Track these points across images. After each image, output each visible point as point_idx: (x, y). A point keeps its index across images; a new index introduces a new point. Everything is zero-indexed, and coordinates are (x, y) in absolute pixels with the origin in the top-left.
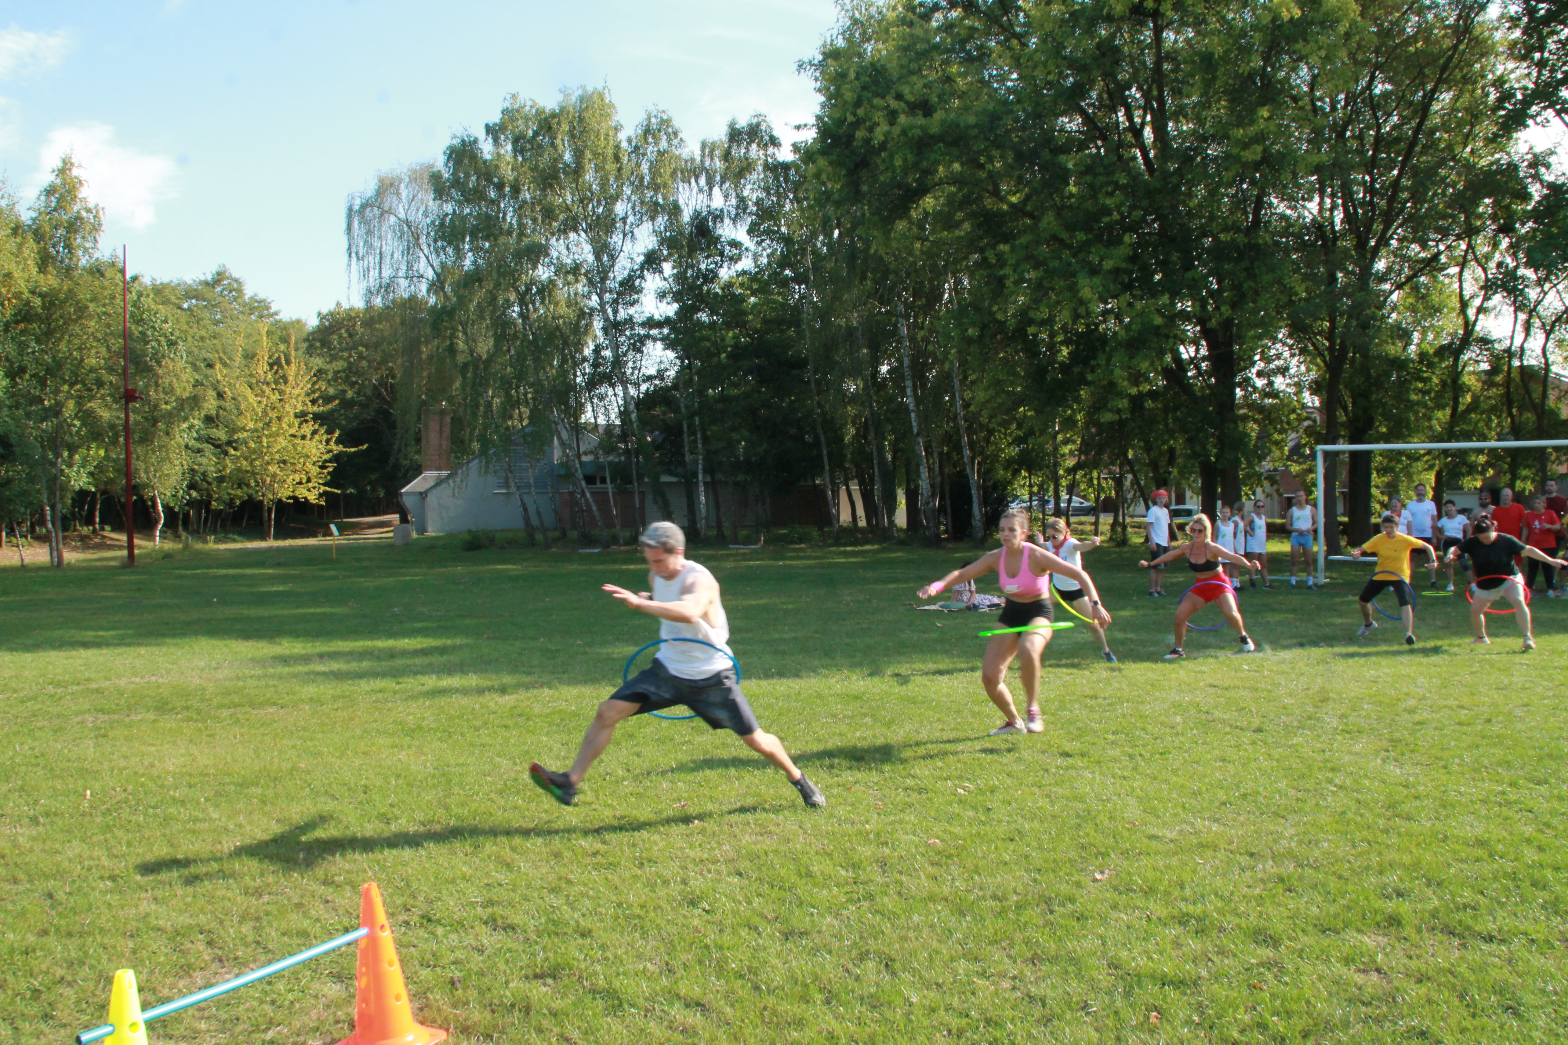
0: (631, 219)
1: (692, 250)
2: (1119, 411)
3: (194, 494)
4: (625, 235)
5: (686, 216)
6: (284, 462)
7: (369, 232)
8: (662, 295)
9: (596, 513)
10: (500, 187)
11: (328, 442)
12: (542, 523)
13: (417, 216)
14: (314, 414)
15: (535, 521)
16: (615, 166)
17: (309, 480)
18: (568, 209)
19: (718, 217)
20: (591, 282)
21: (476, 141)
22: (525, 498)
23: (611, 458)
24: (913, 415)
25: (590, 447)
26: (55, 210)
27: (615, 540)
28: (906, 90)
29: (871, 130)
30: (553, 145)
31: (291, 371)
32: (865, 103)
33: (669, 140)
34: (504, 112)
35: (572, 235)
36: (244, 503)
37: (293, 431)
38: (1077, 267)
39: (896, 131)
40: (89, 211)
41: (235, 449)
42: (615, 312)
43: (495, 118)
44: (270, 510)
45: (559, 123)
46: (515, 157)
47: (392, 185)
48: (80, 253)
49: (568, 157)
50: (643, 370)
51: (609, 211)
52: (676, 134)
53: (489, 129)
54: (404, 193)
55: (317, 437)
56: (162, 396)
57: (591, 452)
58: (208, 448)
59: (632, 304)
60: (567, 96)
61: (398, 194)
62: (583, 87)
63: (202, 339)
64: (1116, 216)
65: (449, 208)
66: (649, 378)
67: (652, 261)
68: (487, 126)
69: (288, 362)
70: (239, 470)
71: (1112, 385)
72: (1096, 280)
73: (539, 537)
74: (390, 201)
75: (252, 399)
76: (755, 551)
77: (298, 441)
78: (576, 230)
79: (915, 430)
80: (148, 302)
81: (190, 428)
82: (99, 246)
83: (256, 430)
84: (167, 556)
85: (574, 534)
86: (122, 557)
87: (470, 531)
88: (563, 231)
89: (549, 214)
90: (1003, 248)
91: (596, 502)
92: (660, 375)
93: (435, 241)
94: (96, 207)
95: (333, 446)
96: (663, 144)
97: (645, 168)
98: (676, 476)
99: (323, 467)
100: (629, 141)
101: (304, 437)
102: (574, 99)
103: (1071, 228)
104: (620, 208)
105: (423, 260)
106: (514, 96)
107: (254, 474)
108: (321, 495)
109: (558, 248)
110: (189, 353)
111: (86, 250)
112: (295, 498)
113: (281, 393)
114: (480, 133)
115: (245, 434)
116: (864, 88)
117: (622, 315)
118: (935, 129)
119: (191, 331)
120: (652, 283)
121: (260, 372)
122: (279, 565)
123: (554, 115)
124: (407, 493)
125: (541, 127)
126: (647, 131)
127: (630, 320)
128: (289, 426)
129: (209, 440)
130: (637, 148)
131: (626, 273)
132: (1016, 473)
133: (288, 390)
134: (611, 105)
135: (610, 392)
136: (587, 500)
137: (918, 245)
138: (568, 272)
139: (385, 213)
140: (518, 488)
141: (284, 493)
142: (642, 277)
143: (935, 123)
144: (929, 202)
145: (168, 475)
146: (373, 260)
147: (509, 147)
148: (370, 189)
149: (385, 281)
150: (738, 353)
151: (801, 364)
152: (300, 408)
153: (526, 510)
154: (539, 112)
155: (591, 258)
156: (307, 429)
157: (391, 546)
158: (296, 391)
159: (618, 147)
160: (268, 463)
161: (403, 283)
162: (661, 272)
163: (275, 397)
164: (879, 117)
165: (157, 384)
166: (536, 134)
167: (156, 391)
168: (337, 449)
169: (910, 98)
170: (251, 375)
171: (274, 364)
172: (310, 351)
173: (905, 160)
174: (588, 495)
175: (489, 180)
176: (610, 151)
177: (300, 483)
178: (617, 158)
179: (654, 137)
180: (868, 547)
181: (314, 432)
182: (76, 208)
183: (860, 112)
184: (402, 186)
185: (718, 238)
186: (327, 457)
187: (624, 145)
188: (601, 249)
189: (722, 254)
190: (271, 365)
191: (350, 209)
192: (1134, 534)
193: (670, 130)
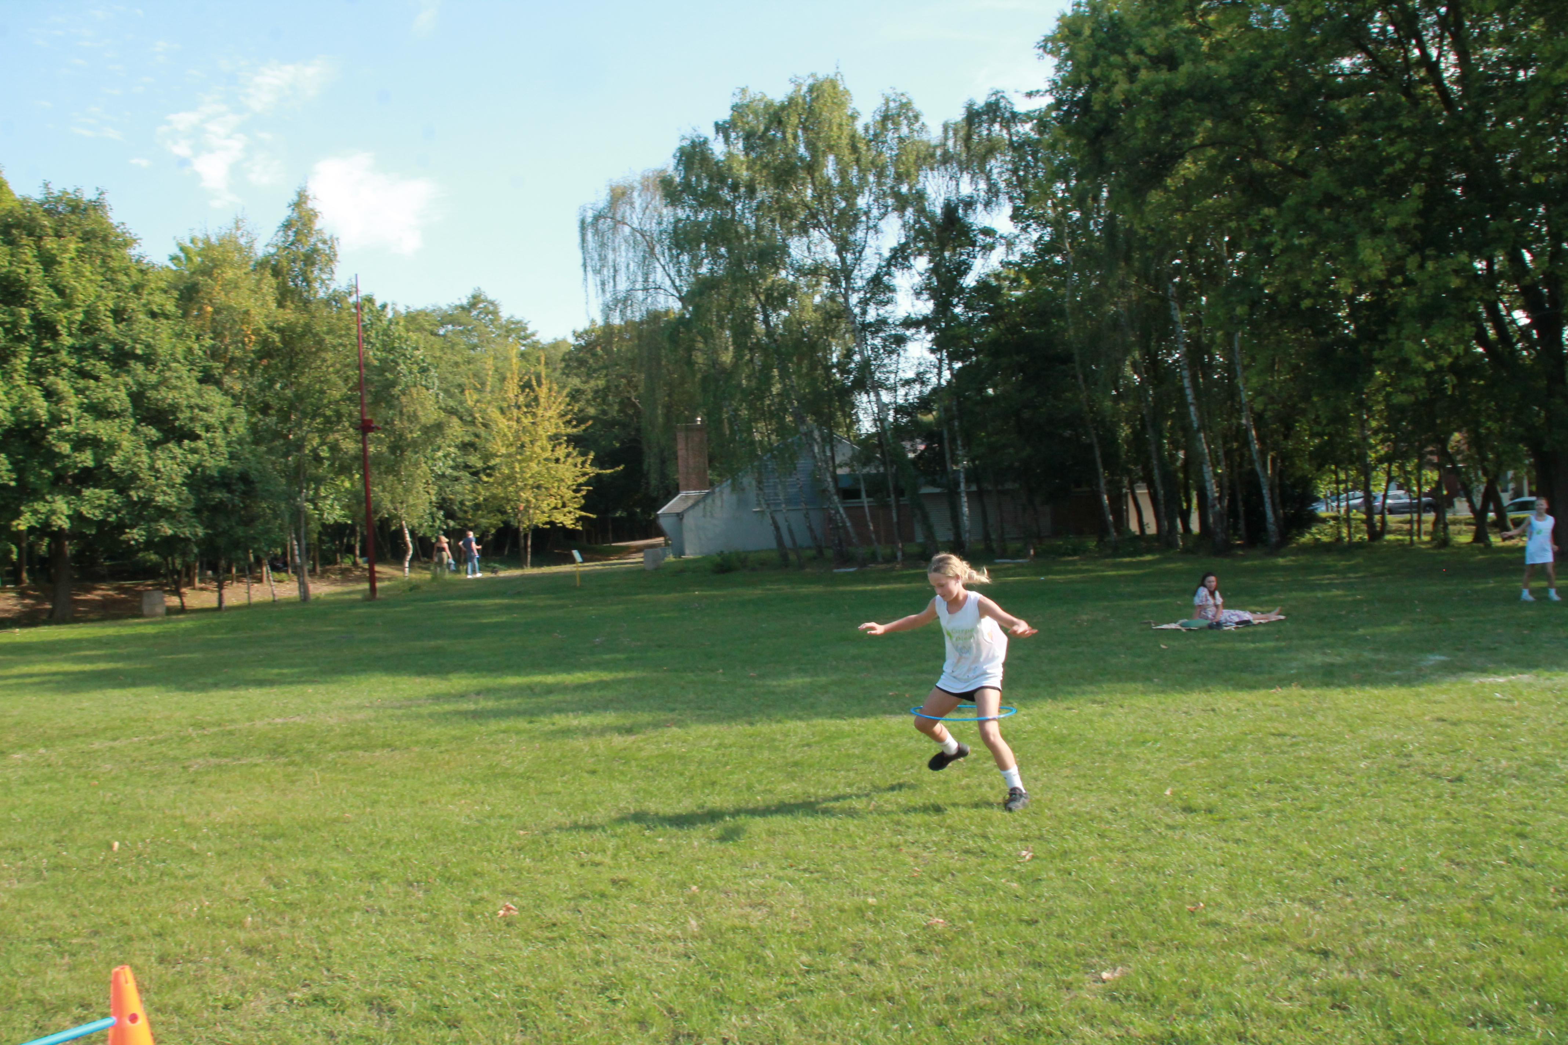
0: (875, 212)
1: (942, 240)
3: (452, 523)
4: (868, 228)
5: (933, 204)
6: (539, 487)
7: (603, 245)
8: (917, 292)
9: (852, 531)
10: (734, 188)
11: (583, 463)
12: (795, 541)
13: (651, 226)
14: (568, 435)
15: (787, 541)
16: (853, 157)
17: (564, 506)
18: (806, 206)
19: (969, 204)
20: (835, 282)
21: (705, 142)
22: (776, 516)
23: (865, 470)
24: (1192, 409)
25: (845, 459)
26: (292, 244)
27: (873, 559)
30: (784, 139)
31: (543, 392)
33: (910, 125)
34: (735, 108)
35: (815, 234)
36: (499, 531)
37: (548, 454)
40: (324, 242)
41: (489, 475)
42: (864, 312)
43: (725, 115)
44: (526, 536)
45: (788, 115)
46: (747, 154)
47: (624, 194)
48: (317, 285)
49: (802, 150)
50: (900, 374)
51: (851, 204)
52: (916, 117)
53: (720, 128)
54: (638, 202)
55: (570, 460)
56: (407, 424)
57: (846, 465)
58: (465, 475)
59: (884, 304)
60: (799, 86)
61: (632, 204)
62: (813, 75)
63: (457, 364)
65: (681, 214)
66: (908, 383)
67: (899, 256)
68: (717, 125)
69: (539, 384)
70: (494, 497)
73: (792, 557)
74: (624, 210)
75: (502, 423)
76: (1027, 566)
77: (552, 465)
78: (816, 228)
79: (1195, 425)
80: (399, 330)
81: (445, 456)
82: (336, 276)
83: (510, 455)
84: (414, 587)
85: (829, 553)
86: (364, 591)
87: (721, 553)
88: (803, 229)
89: (787, 212)
91: (849, 516)
92: (920, 379)
93: (670, 249)
94: (331, 237)
95: (588, 469)
96: (904, 131)
98: (938, 486)
99: (575, 491)
100: (867, 129)
101: (557, 461)
102: (805, 89)
104: (862, 202)
105: (659, 270)
106: (743, 91)
107: (509, 501)
108: (578, 520)
109: (797, 248)
110: (442, 379)
111: (323, 281)
112: (551, 523)
113: (534, 415)
114: (709, 132)
115: (498, 460)
117: (872, 316)
119: (445, 357)
121: (511, 395)
122: (519, 594)
123: (783, 108)
124: (663, 514)
125: (771, 122)
126: (885, 118)
127: (882, 321)
128: (543, 449)
129: (467, 467)
130: (876, 135)
131: (873, 270)
133: (540, 412)
134: (846, 92)
135: (865, 399)
138: (809, 274)
139: (618, 223)
140: (769, 505)
141: (540, 519)
142: (888, 274)
143: (1186, 77)
145: (414, 505)
146: (607, 272)
147: (740, 145)
148: (601, 199)
149: (621, 295)
151: (1067, 359)
152: (552, 431)
153: (777, 528)
154: (768, 105)
155: (833, 257)
156: (561, 452)
157: (643, 571)
158: (548, 414)
159: (854, 136)
160: (522, 489)
161: (640, 295)
162: (911, 268)
163: (527, 421)
165: (401, 413)
166: (767, 129)
167: (401, 420)
168: (592, 471)
170: (504, 399)
171: (526, 386)
172: (567, 371)
174: (842, 511)
175: (722, 180)
176: (845, 141)
177: (556, 508)
178: (854, 149)
179: (893, 123)
180: (1148, 557)
181: (568, 455)
182: (313, 240)
184: (635, 194)
185: (970, 227)
186: (581, 480)
187: (861, 133)
188: (843, 246)
189: (973, 244)
190: (523, 388)
191: (583, 222)
192: (1459, 533)
193: (910, 114)
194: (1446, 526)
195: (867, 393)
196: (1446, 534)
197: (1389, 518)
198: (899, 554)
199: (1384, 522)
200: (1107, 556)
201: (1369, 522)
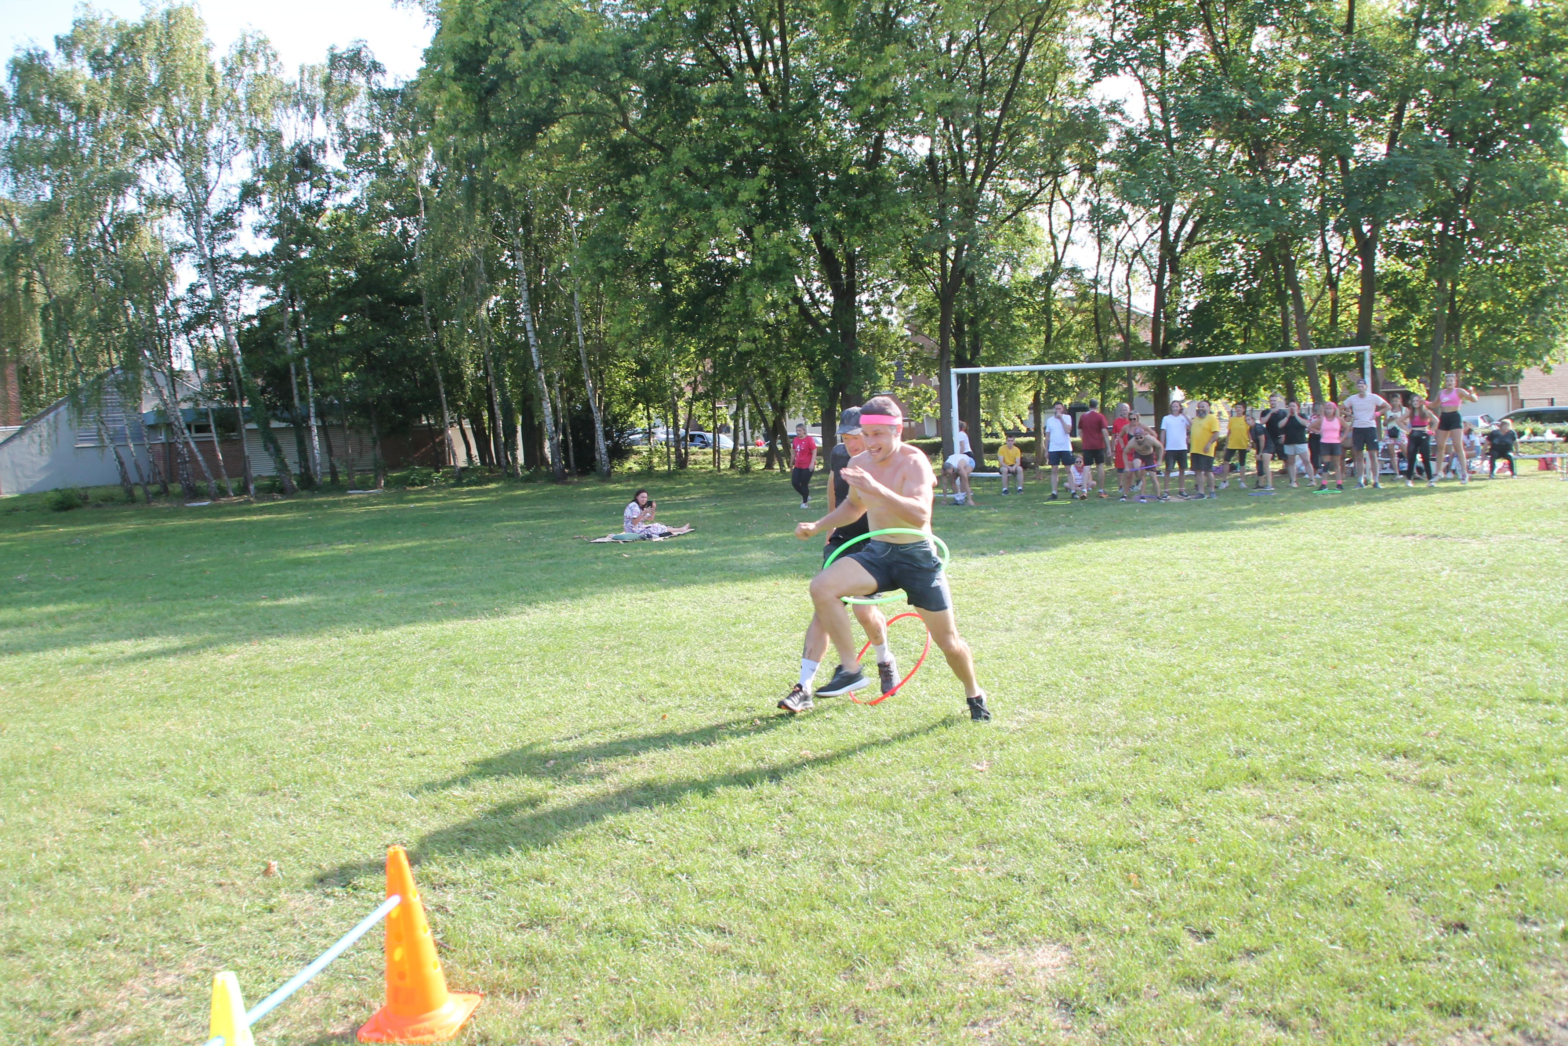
0: (225, 149)
1: (295, 180)
2: (755, 340)
4: (220, 165)
5: (287, 143)
8: (258, 230)
9: (203, 464)
10: (77, 109)
12: (141, 477)
15: (133, 477)
16: (208, 89)
18: (157, 136)
19: (321, 147)
20: (186, 215)
21: (45, 55)
22: (119, 449)
23: (213, 404)
24: (533, 350)
25: (190, 394)
27: (223, 492)
28: (540, 15)
29: (505, 55)
30: (137, 64)
32: (497, 28)
33: (267, 63)
34: (77, 24)
35: (162, 164)
38: (712, 198)
39: (532, 56)
42: (212, 248)
45: (144, 39)
46: (92, 75)
49: (154, 78)
50: (242, 310)
51: (202, 137)
52: (274, 56)
53: (62, 43)
57: (190, 399)
59: (230, 238)
60: (153, 13)
64: (748, 149)
66: (249, 318)
67: (249, 193)
68: (57, 39)
71: (749, 314)
73: (138, 492)
76: (377, 496)
78: (162, 157)
79: (536, 365)
85: (176, 488)
87: (57, 490)
88: (151, 159)
90: (639, 178)
96: (261, 69)
97: (240, 93)
102: (160, 14)
103: (703, 160)
104: (214, 135)
106: (87, 7)
109: (148, 176)
114: (49, 46)
116: (495, 12)
117: (220, 251)
118: (572, 57)
120: (250, 216)
123: (137, 30)
125: (121, 43)
126: (242, 53)
127: (227, 257)
130: (232, 70)
131: (223, 206)
132: (634, 406)
134: (202, 22)
135: (209, 334)
136: (191, 451)
137: (543, 176)
138: (160, 205)
140: (112, 440)
142: (240, 210)
143: (573, 50)
144: (556, 130)
147: (85, 64)
150: (349, 291)
151: (414, 300)
153: (122, 464)
154: (120, 26)
155: (185, 190)
159: (211, 68)
162: (260, 204)
164: (514, 41)
166: (116, 50)
169: (546, 24)
173: (541, 87)
174: (193, 445)
175: (63, 101)
176: (203, 73)
178: (210, 80)
179: (250, 59)
180: (492, 486)
183: (493, 35)
185: (322, 170)
187: (219, 68)
193: (268, 52)
194: (746, 455)
195: (212, 327)
196: (748, 463)
198: (252, 487)
200: (454, 486)
201: (677, 453)
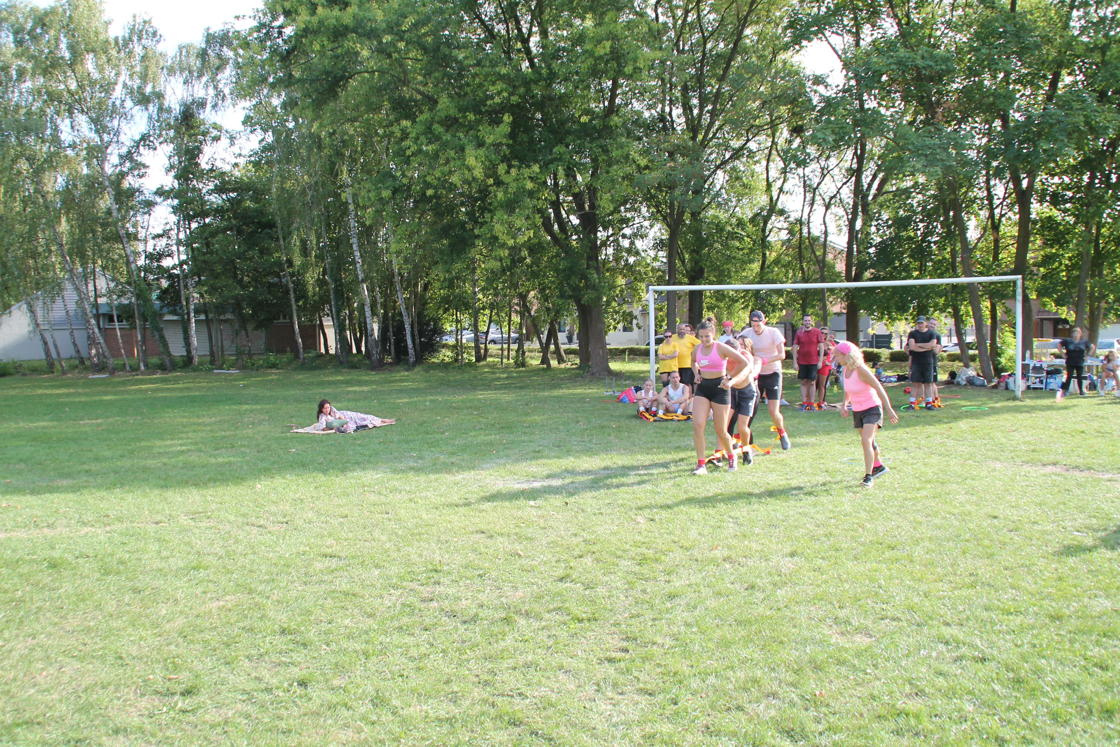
2: (501, 260)
9: (103, 346)
12: (60, 354)
15: (53, 353)
19: (201, 104)
23: (119, 301)
24: (358, 265)
35: (78, 116)
39: (315, 20)
45: (51, 19)
64: (498, 100)
67: (146, 139)
71: (496, 238)
72: (481, 152)
73: (57, 365)
79: (360, 278)
85: (88, 363)
88: (69, 112)
91: (103, 335)
92: (165, 234)
98: (176, 315)
100: (117, 40)
118: (348, 21)
126: (132, 31)
132: (446, 311)
136: (96, 335)
174: (97, 331)
185: (201, 121)
188: (101, 128)
189: (205, 135)
192: (532, 358)
194: (524, 353)
196: (524, 359)
197: (490, 346)
198: (142, 365)
199: (486, 350)
200: (297, 369)
201: (477, 348)
